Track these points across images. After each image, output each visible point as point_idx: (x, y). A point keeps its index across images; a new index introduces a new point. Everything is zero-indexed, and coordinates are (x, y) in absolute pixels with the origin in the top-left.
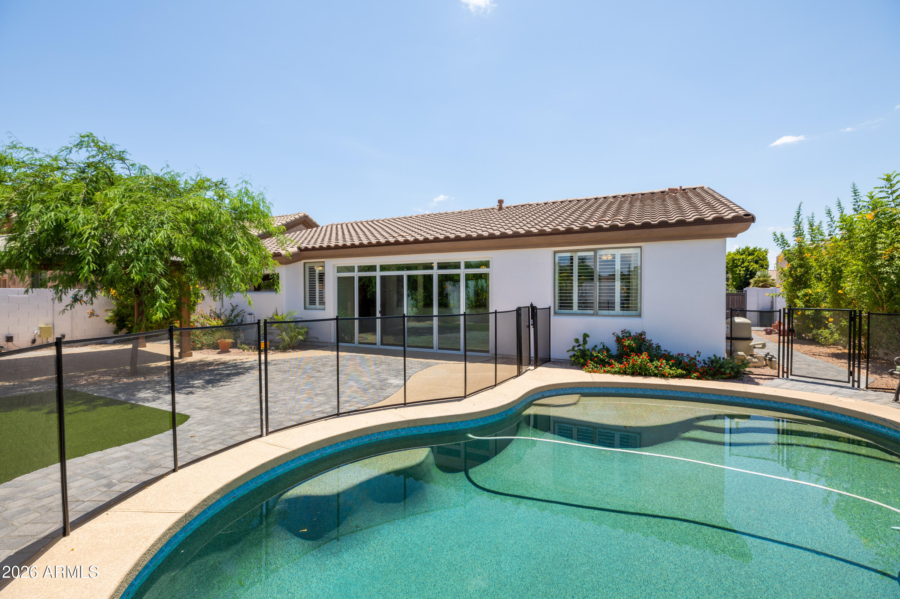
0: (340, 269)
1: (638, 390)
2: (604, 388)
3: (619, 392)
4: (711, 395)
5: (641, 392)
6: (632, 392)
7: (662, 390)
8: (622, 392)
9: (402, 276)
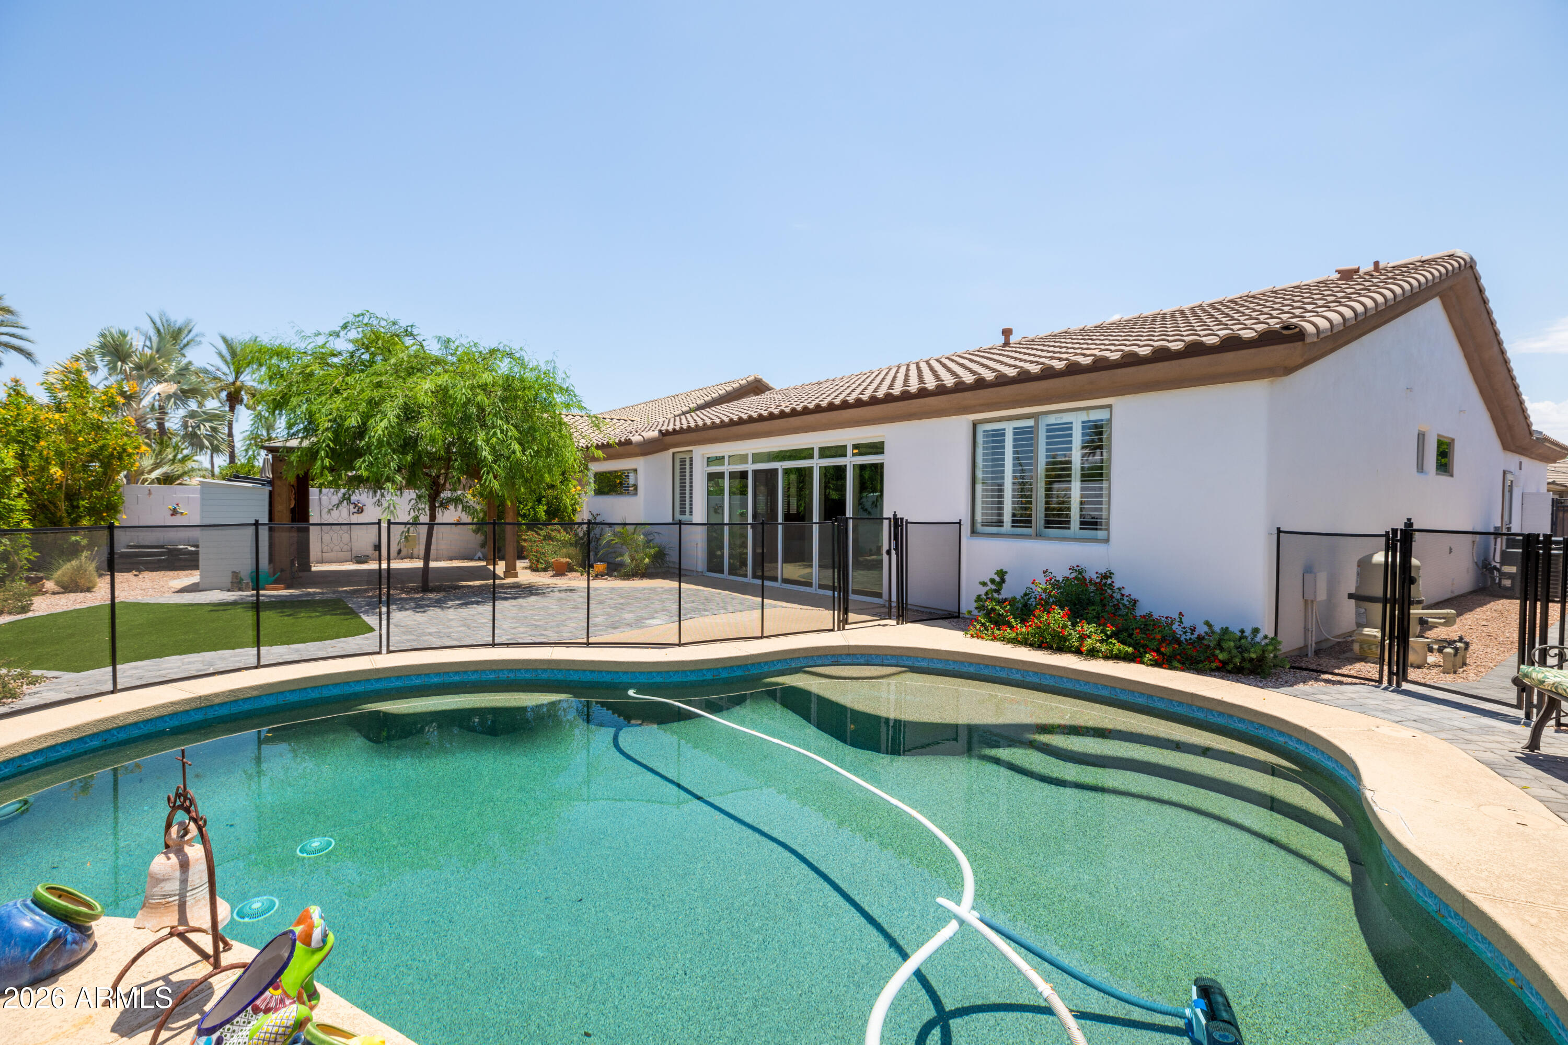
0: (710, 461)
1: (1014, 671)
2: (955, 662)
3: (981, 672)
4: (1136, 694)
5: (1018, 677)
6: (1003, 675)
7: (1054, 676)
8: (986, 672)
9: (776, 470)
